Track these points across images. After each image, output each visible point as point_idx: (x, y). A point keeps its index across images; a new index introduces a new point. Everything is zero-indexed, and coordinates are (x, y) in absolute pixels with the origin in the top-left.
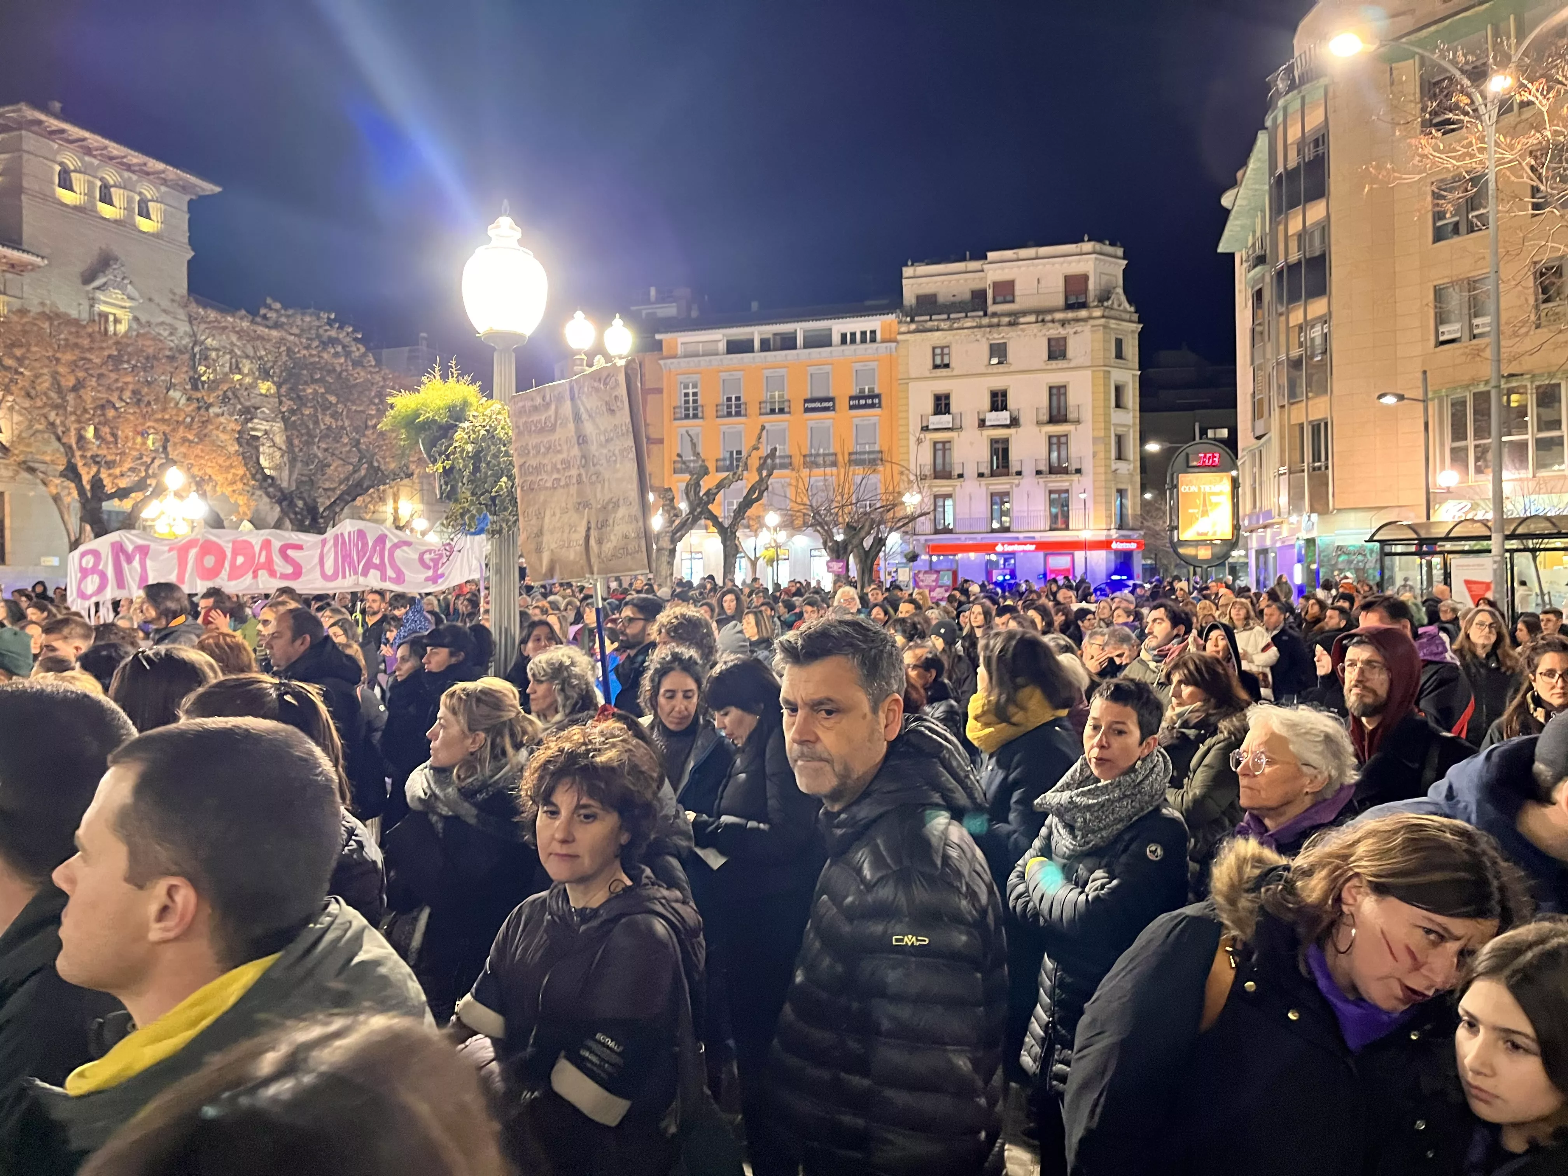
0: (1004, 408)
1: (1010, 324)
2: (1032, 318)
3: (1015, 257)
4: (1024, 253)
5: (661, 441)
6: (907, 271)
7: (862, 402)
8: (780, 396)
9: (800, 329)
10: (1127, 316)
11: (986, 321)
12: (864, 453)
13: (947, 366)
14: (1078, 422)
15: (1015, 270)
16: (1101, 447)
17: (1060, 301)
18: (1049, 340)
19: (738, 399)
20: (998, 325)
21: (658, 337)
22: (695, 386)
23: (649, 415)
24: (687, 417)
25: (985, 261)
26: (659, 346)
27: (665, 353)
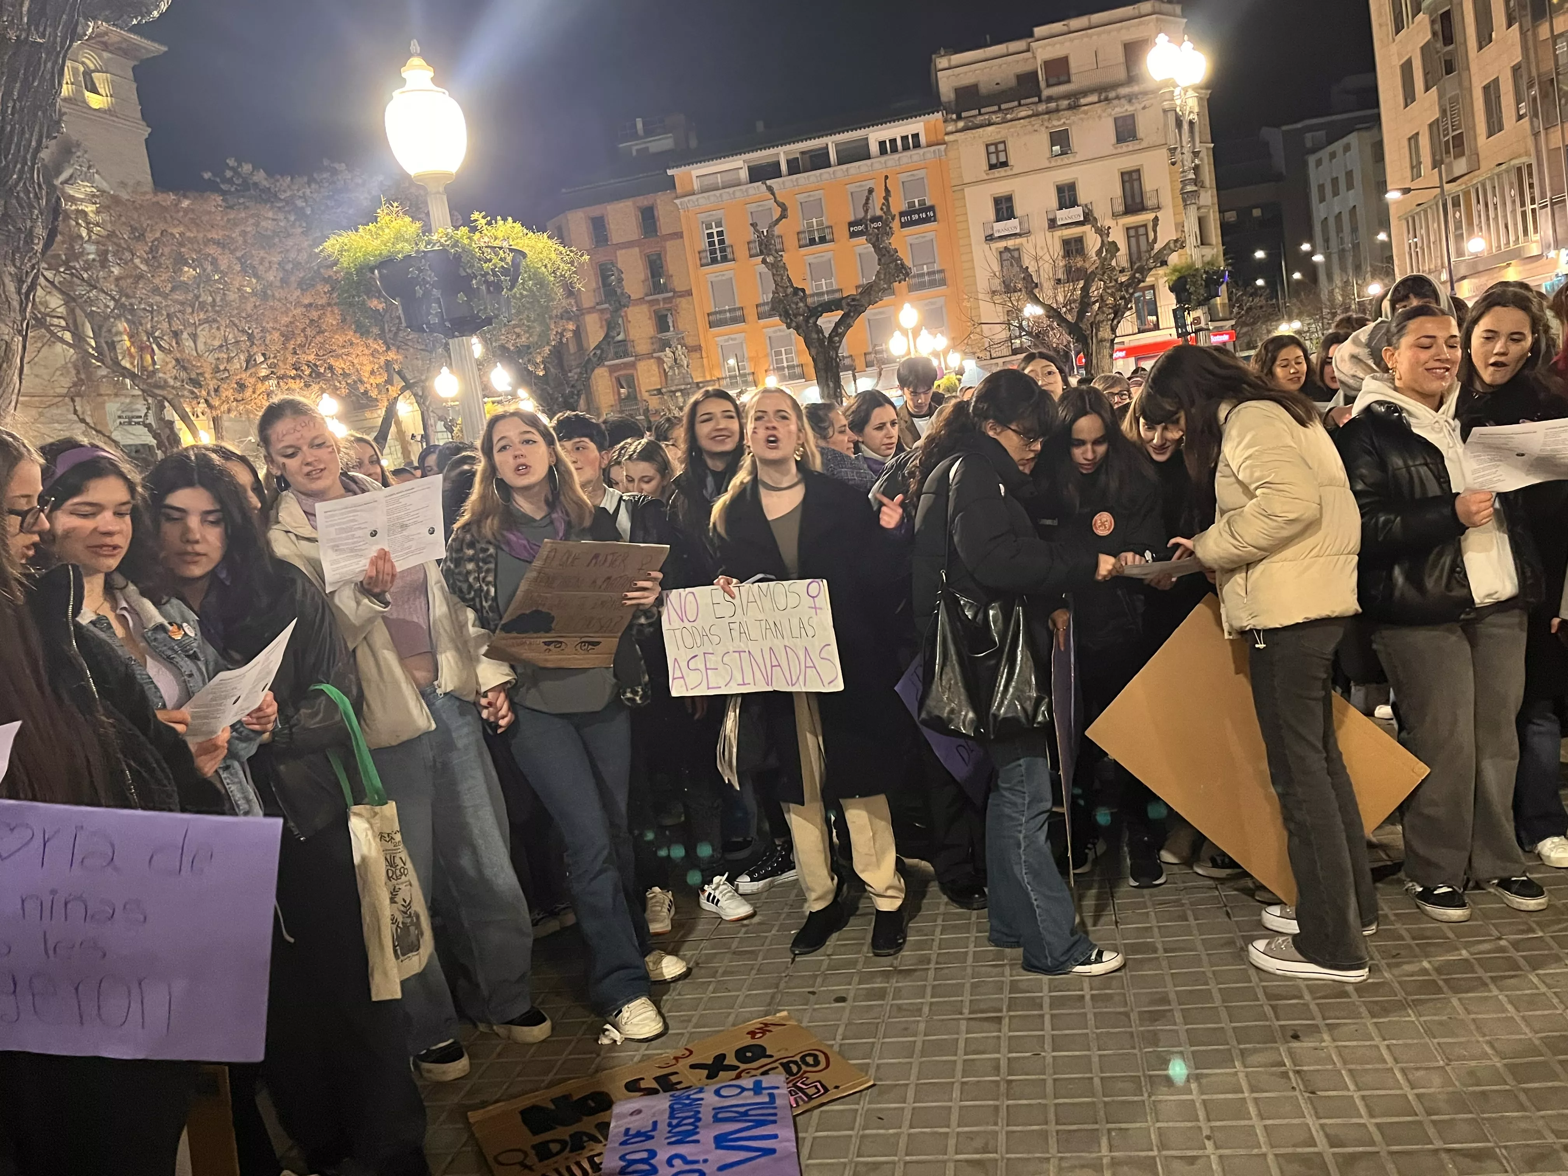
0: (1074, 203)
1: (1070, 108)
2: (1094, 98)
3: (1065, 29)
4: (1075, 23)
5: (689, 293)
6: (941, 62)
7: (915, 217)
8: (820, 223)
9: (831, 142)
11: (1042, 107)
12: (923, 275)
13: (1005, 164)
14: (1156, 208)
15: (1067, 44)
17: (1121, 74)
18: (1116, 119)
20: (1057, 110)
21: (670, 172)
22: (719, 224)
23: (671, 265)
24: (714, 261)
25: (1030, 40)
26: (670, 184)
27: (679, 190)
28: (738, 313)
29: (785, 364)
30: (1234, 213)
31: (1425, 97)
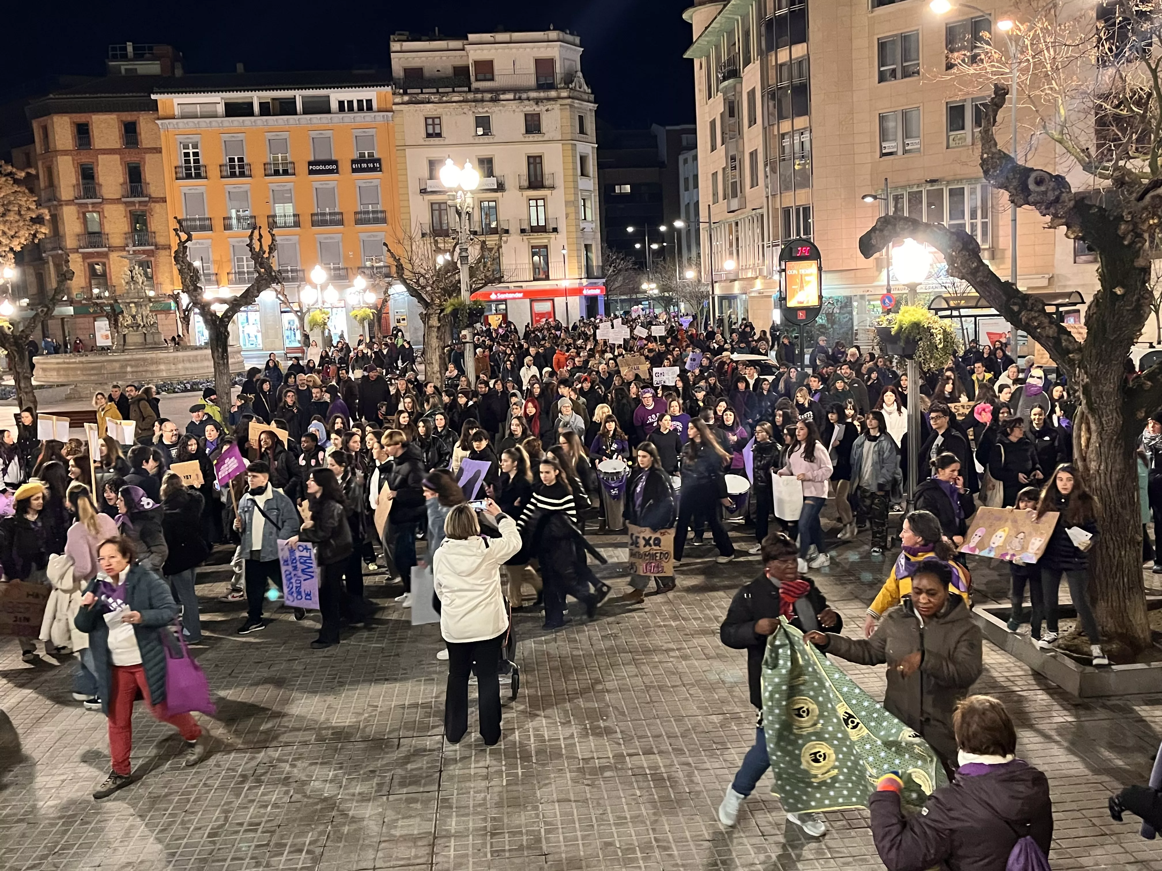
0: (491, 174)
1: (492, 100)
2: (510, 96)
3: (492, 39)
4: (500, 36)
5: (164, 200)
6: (395, 46)
7: (364, 165)
8: (284, 159)
9: (299, 95)
10: (586, 97)
11: (470, 96)
12: (368, 212)
13: (439, 135)
14: (553, 188)
15: (493, 51)
16: (572, 210)
17: (532, 81)
18: (526, 115)
19: (241, 160)
20: (482, 101)
21: (153, 97)
22: (195, 146)
23: (149, 174)
24: (189, 176)
25: (465, 42)
26: (154, 106)
27: (161, 112)
28: (207, 223)
29: (245, 270)
30: (628, 187)
31: (721, 149)
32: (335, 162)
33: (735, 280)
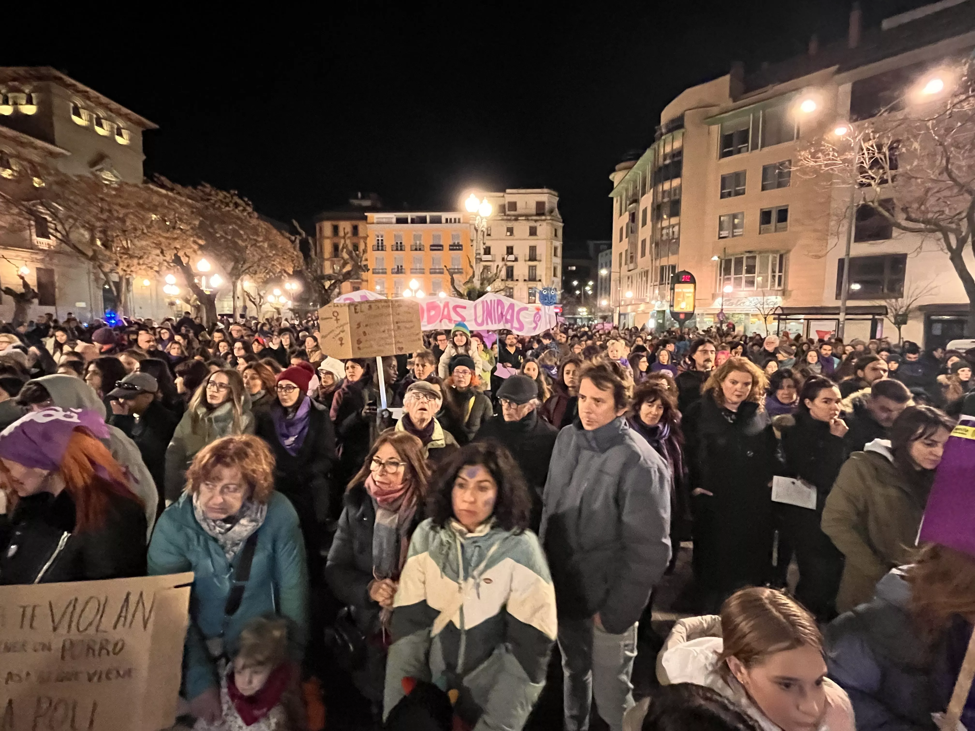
0: (512, 253)
1: (515, 220)
2: (524, 218)
3: (518, 192)
4: (521, 191)
5: (367, 260)
7: (455, 248)
8: (420, 244)
9: (428, 215)
10: (559, 220)
11: (505, 217)
12: (455, 269)
13: (489, 235)
14: (540, 261)
15: (517, 197)
16: (548, 271)
17: (534, 211)
18: (530, 227)
19: (401, 243)
20: (510, 220)
21: (366, 214)
22: (382, 237)
23: (361, 248)
24: (378, 250)
26: (366, 218)
27: (369, 221)
28: (385, 271)
30: (575, 267)
31: (625, 240)
32: (441, 246)
33: (628, 305)
